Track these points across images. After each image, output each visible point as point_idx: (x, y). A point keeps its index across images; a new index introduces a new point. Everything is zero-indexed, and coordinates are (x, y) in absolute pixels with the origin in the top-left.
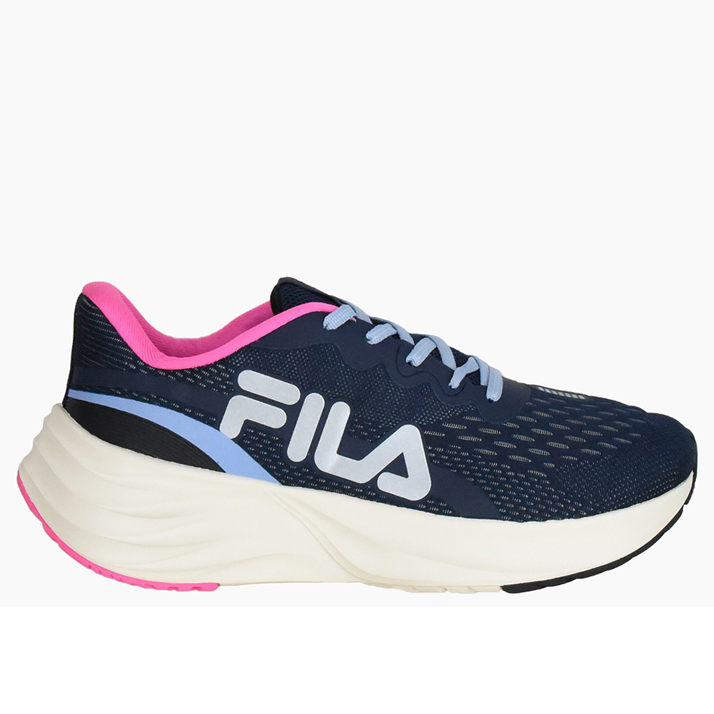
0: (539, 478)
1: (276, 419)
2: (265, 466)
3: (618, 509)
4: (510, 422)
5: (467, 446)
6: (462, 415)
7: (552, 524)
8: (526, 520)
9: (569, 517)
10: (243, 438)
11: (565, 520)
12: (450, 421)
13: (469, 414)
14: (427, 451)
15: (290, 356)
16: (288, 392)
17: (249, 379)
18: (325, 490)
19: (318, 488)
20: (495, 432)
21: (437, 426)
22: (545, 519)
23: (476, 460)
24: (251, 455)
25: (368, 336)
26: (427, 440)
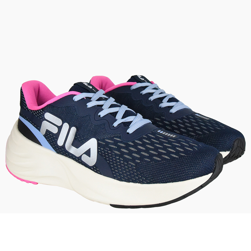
0: (132, 166)
1: (55, 130)
2: (52, 145)
3: (161, 183)
4: (132, 142)
5: (111, 149)
6: (113, 137)
7: (131, 184)
8: (122, 181)
9: (139, 183)
10: (46, 135)
11: (137, 183)
12: (108, 139)
13: (117, 137)
14: (98, 149)
15: (60, 109)
16: (58, 122)
17: (48, 116)
18: (68, 157)
19: (66, 156)
20: (123, 145)
21: (103, 140)
22: (129, 182)
23: (112, 155)
24: (48, 141)
25: (87, 104)
26: (99, 145)
